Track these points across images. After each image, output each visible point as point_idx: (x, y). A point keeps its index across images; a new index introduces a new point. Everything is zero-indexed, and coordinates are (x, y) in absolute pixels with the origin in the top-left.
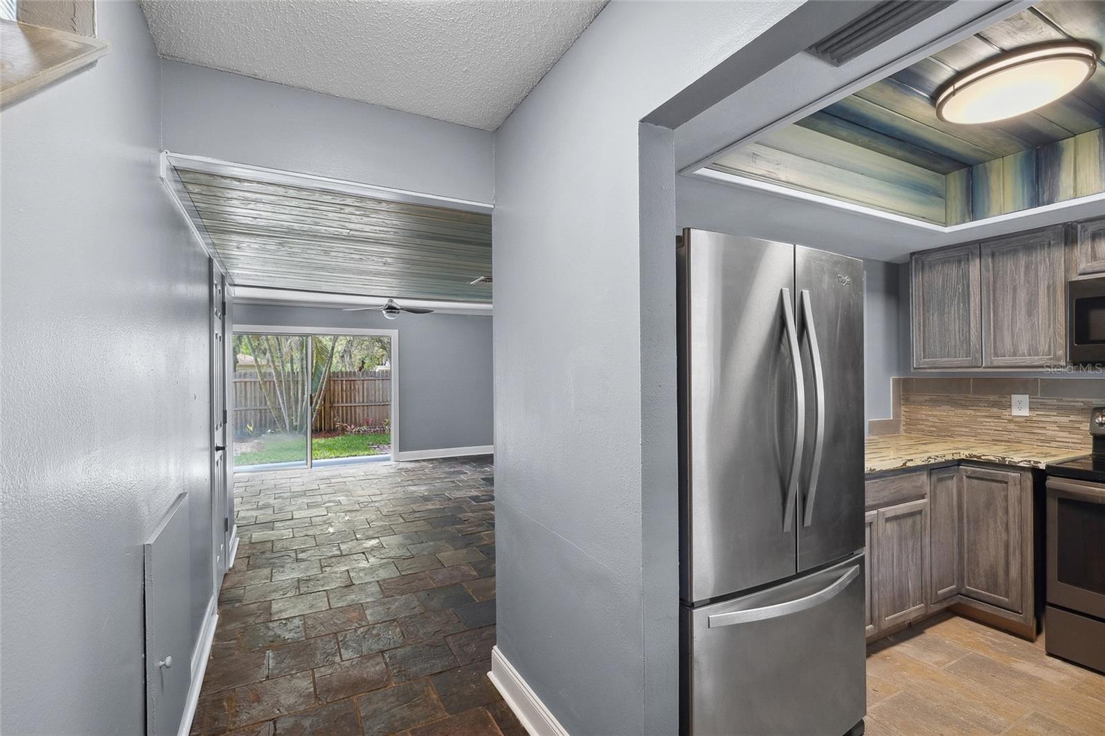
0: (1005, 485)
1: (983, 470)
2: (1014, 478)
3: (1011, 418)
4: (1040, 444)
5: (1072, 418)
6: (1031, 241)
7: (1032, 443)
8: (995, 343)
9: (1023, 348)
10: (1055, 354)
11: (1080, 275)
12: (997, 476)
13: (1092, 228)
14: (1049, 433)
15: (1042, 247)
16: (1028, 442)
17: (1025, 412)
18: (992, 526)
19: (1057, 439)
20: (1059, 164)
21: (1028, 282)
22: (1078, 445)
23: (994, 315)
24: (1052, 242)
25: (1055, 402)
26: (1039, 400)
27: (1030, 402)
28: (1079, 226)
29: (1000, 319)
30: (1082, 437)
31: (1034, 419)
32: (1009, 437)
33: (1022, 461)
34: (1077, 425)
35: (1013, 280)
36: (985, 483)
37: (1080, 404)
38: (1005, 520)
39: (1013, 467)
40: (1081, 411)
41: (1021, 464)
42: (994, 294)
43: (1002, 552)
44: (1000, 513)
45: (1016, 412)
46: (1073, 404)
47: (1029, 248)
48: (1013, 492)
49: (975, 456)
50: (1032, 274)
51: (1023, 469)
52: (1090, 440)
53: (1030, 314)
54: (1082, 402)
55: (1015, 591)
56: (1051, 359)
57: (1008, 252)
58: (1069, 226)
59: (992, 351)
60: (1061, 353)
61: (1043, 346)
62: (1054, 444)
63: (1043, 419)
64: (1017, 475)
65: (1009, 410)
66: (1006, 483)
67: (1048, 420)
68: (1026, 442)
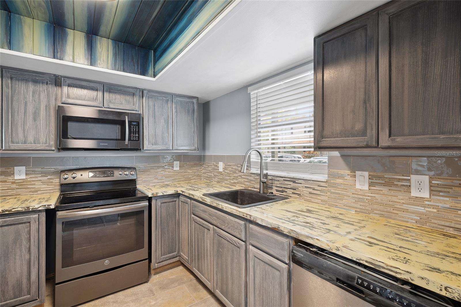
0: (28, 224)
1: (13, 218)
2: (34, 218)
3: (14, 181)
4: (32, 194)
5: (49, 177)
6: (37, 78)
7: (27, 194)
8: (12, 134)
9: (31, 139)
10: (49, 143)
11: (62, 103)
12: (23, 220)
13: (69, 81)
14: (37, 187)
15: (43, 83)
16: (25, 194)
17: (23, 177)
18: (18, 253)
19: (42, 189)
20: (66, 41)
21: (35, 101)
22: (52, 191)
23: (12, 117)
24: (49, 82)
25: (40, 169)
26: (31, 169)
27: (26, 170)
28: (62, 78)
29: (16, 120)
30: (54, 186)
31: (29, 180)
32: (12, 192)
33: (40, 207)
34: (51, 181)
35: (25, 98)
36: (13, 227)
37: (53, 170)
38: (28, 246)
39: (35, 211)
40: (54, 173)
41: (40, 209)
42: (12, 104)
43: (25, 268)
44: (24, 242)
45: (17, 177)
46: (49, 170)
47: (36, 82)
48: (34, 227)
49: (6, 211)
50: (37, 96)
51: (40, 211)
52: (58, 187)
53: (35, 119)
54: (54, 168)
55: (34, 289)
56: (47, 146)
57: (22, 80)
58: (57, 77)
59: (10, 139)
60: (52, 143)
61: (42, 139)
62: (39, 192)
63: (34, 179)
64: (36, 216)
65: (12, 176)
66: (29, 222)
67: (37, 179)
68: (23, 194)
